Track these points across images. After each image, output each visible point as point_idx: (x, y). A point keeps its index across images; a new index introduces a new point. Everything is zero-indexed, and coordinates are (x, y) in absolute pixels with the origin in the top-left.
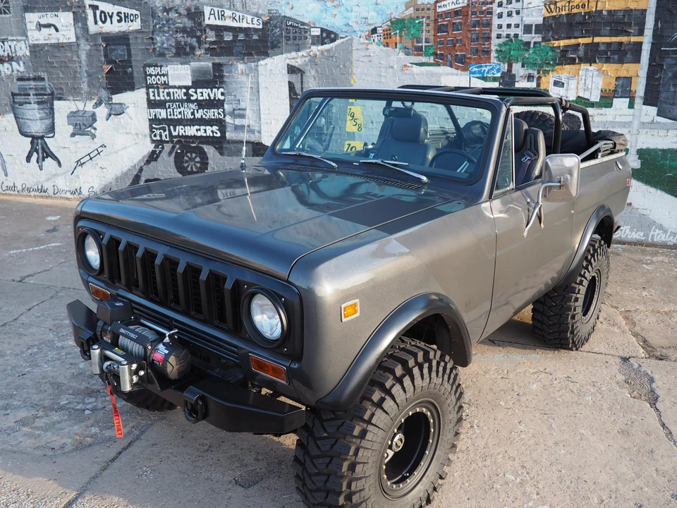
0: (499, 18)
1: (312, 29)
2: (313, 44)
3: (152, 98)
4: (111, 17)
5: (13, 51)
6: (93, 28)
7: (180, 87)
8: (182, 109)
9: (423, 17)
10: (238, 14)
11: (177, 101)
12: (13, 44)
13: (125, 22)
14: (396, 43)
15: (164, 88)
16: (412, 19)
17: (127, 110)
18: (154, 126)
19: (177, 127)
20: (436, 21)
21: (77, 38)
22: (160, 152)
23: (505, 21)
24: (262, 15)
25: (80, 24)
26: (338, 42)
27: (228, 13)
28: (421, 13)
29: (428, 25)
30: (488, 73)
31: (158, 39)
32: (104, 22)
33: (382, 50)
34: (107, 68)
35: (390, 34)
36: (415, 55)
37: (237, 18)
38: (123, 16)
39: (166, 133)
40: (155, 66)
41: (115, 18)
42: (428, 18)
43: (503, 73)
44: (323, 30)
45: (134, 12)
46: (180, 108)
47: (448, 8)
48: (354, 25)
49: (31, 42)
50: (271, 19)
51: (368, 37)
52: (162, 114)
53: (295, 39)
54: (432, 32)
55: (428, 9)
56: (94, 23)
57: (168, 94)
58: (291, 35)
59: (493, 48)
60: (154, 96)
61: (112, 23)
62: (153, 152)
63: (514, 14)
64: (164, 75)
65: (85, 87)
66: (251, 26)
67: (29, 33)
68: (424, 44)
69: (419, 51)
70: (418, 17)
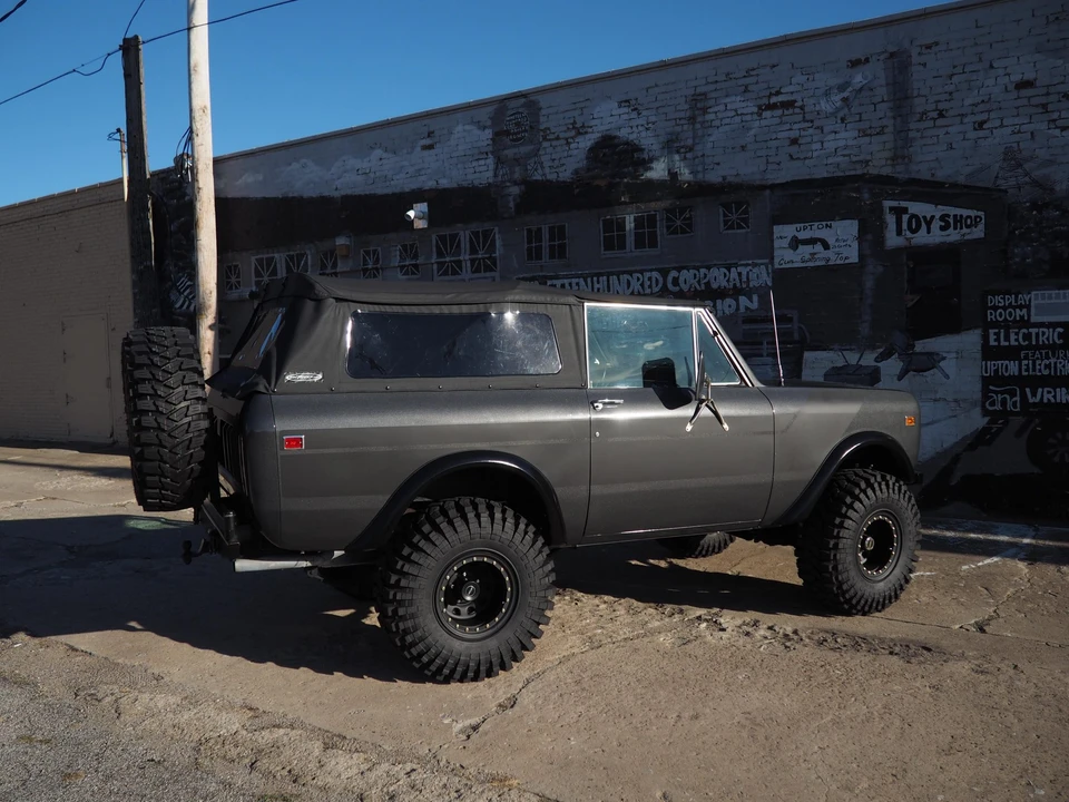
3: (992, 343)
4: (929, 224)
5: (744, 279)
6: (892, 240)
7: (1053, 325)
8: (1053, 361)
11: (1044, 346)
12: (744, 271)
13: (955, 228)
15: (1020, 329)
17: (942, 364)
18: (991, 387)
19: (1040, 390)
21: (861, 256)
22: (1000, 430)
25: (869, 237)
31: (1017, 251)
32: (913, 232)
34: (911, 299)
38: (951, 221)
39: (1014, 399)
40: (1005, 294)
41: (936, 225)
45: (973, 213)
46: (1048, 358)
49: (777, 266)
52: (1013, 368)
56: (895, 233)
57: (1027, 337)
60: (998, 340)
61: (929, 232)
62: (985, 430)
64: (1021, 307)
65: (865, 329)
67: (776, 253)
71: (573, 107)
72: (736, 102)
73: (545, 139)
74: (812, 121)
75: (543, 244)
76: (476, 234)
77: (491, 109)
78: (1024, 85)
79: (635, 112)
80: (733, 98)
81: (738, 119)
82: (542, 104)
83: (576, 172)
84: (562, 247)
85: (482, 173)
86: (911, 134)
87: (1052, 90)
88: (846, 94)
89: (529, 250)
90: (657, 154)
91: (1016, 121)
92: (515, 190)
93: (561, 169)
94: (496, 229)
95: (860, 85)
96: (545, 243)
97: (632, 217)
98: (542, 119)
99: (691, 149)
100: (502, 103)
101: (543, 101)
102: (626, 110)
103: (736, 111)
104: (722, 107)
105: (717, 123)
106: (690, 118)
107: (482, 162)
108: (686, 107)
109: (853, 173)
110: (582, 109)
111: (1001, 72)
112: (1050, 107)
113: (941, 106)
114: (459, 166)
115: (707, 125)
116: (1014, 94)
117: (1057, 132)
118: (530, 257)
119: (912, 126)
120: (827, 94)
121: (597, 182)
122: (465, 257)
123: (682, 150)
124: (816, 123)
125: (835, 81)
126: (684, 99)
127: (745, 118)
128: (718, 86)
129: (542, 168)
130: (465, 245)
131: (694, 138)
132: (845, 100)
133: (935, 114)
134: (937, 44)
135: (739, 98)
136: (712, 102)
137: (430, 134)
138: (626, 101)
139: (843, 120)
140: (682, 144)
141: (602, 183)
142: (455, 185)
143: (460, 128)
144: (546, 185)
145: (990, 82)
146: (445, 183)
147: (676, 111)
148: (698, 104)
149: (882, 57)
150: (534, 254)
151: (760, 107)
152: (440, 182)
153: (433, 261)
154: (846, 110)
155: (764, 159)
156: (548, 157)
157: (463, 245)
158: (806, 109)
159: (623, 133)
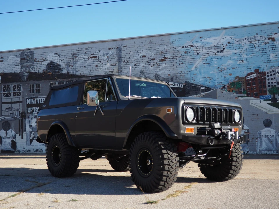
0: (268, 80)
1: (202, 87)
2: (202, 92)
9: (241, 81)
10: (174, 83)
14: (232, 90)
16: (237, 82)
20: (246, 82)
23: (270, 81)
24: (183, 83)
26: (211, 91)
27: (170, 83)
28: (240, 80)
29: (243, 84)
30: (266, 98)
31: (143, 92)
33: (227, 93)
35: (230, 87)
36: (239, 94)
37: (174, 85)
42: (243, 81)
43: (272, 98)
44: (205, 87)
47: (250, 78)
48: (217, 85)
50: (186, 84)
51: (222, 89)
53: (195, 90)
54: (245, 86)
55: (243, 79)
58: (194, 89)
59: (267, 90)
63: (273, 79)
66: (179, 87)
68: (242, 90)
69: (241, 92)
70: (240, 82)
71: (43, 54)
72: (83, 56)
73: (35, 61)
74: (100, 62)
75: (34, 89)
76: (15, 86)
77: (20, 52)
78: (144, 56)
79: (59, 56)
80: (83, 55)
81: (84, 60)
82: (34, 52)
83: (43, 70)
84: (39, 90)
85: (17, 69)
86: (122, 66)
87: (149, 58)
88: (108, 56)
89: (30, 90)
90: (64, 67)
91: (143, 64)
92: (27, 74)
93: (40, 69)
94: (21, 85)
95: (111, 54)
96: (35, 89)
97: (58, 82)
98: (34, 56)
99: (73, 66)
100: (23, 51)
101: (35, 51)
102: (56, 55)
103: (83, 58)
104: (80, 57)
105: (79, 60)
106: (72, 59)
107: (17, 66)
108: (71, 56)
109: (110, 74)
110: (45, 54)
111: (139, 53)
112: (149, 62)
113: (128, 60)
114: (11, 67)
115: (76, 61)
116: (142, 58)
117: (150, 67)
118: (30, 92)
119: (122, 64)
120: (104, 55)
121: (49, 73)
122: (12, 92)
123: (71, 66)
124: (102, 62)
125: (106, 53)
126: (71, 54)
127: (85, 60)
128: (79, 51)
129: (34, 69)
130: (12, 89)
131: (73, 63)
132: (108, 57)
133: (126, 62)
134: (127, 46)
135: (84, 55)
136: (77, 55)
137: (2, 58)
138: (57, 53)
139: (107, 62)
140: (70, 65)
141: (50, 74)
142: (9, 72)
143: (11, 57)
144: (35, 73)
145: (137, 55)
146: (6, 71)
147: (69, 57)
148: (74, 55)
149: (115, 48)
150: (32, 91)
151: (89, 57)
152: (5, 71)
153: (2, 93)
154: (108, 60)
155: (90, 70)
156: (36, 66)
157: (11, 89)
158: (99, 58)
159: (56, 61)
